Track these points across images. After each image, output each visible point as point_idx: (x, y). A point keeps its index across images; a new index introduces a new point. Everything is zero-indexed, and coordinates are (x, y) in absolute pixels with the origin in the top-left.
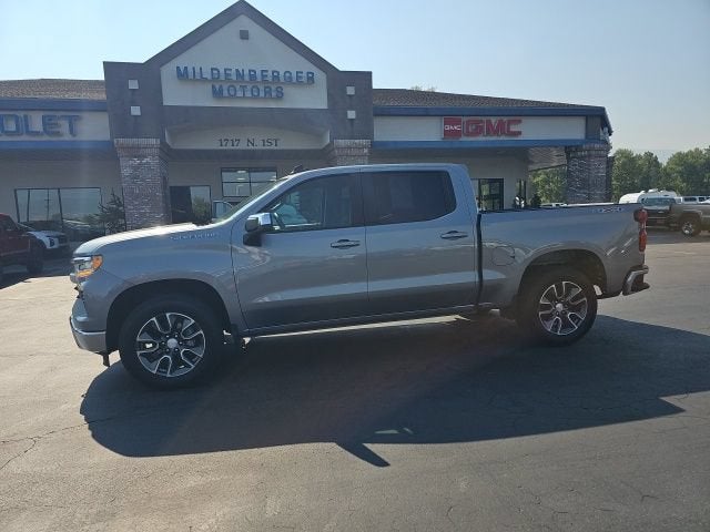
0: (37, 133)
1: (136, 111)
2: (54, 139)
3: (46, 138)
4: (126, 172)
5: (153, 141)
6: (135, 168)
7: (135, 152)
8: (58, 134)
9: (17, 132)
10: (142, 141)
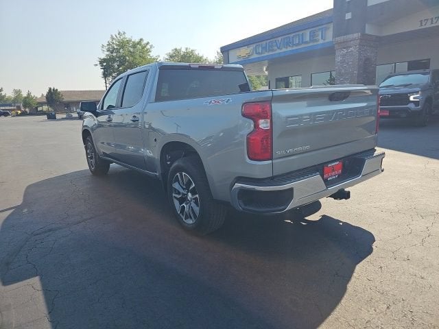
0: (306, 43)
1: (348, 16)
2: (315, 44)
3: (311, 44)
4: (338, 59)
5: (356, 35)
6: (344, 56)
7: (345, 45)
8: (316, 41)
9: (298, 44)
10: (350, 36)
